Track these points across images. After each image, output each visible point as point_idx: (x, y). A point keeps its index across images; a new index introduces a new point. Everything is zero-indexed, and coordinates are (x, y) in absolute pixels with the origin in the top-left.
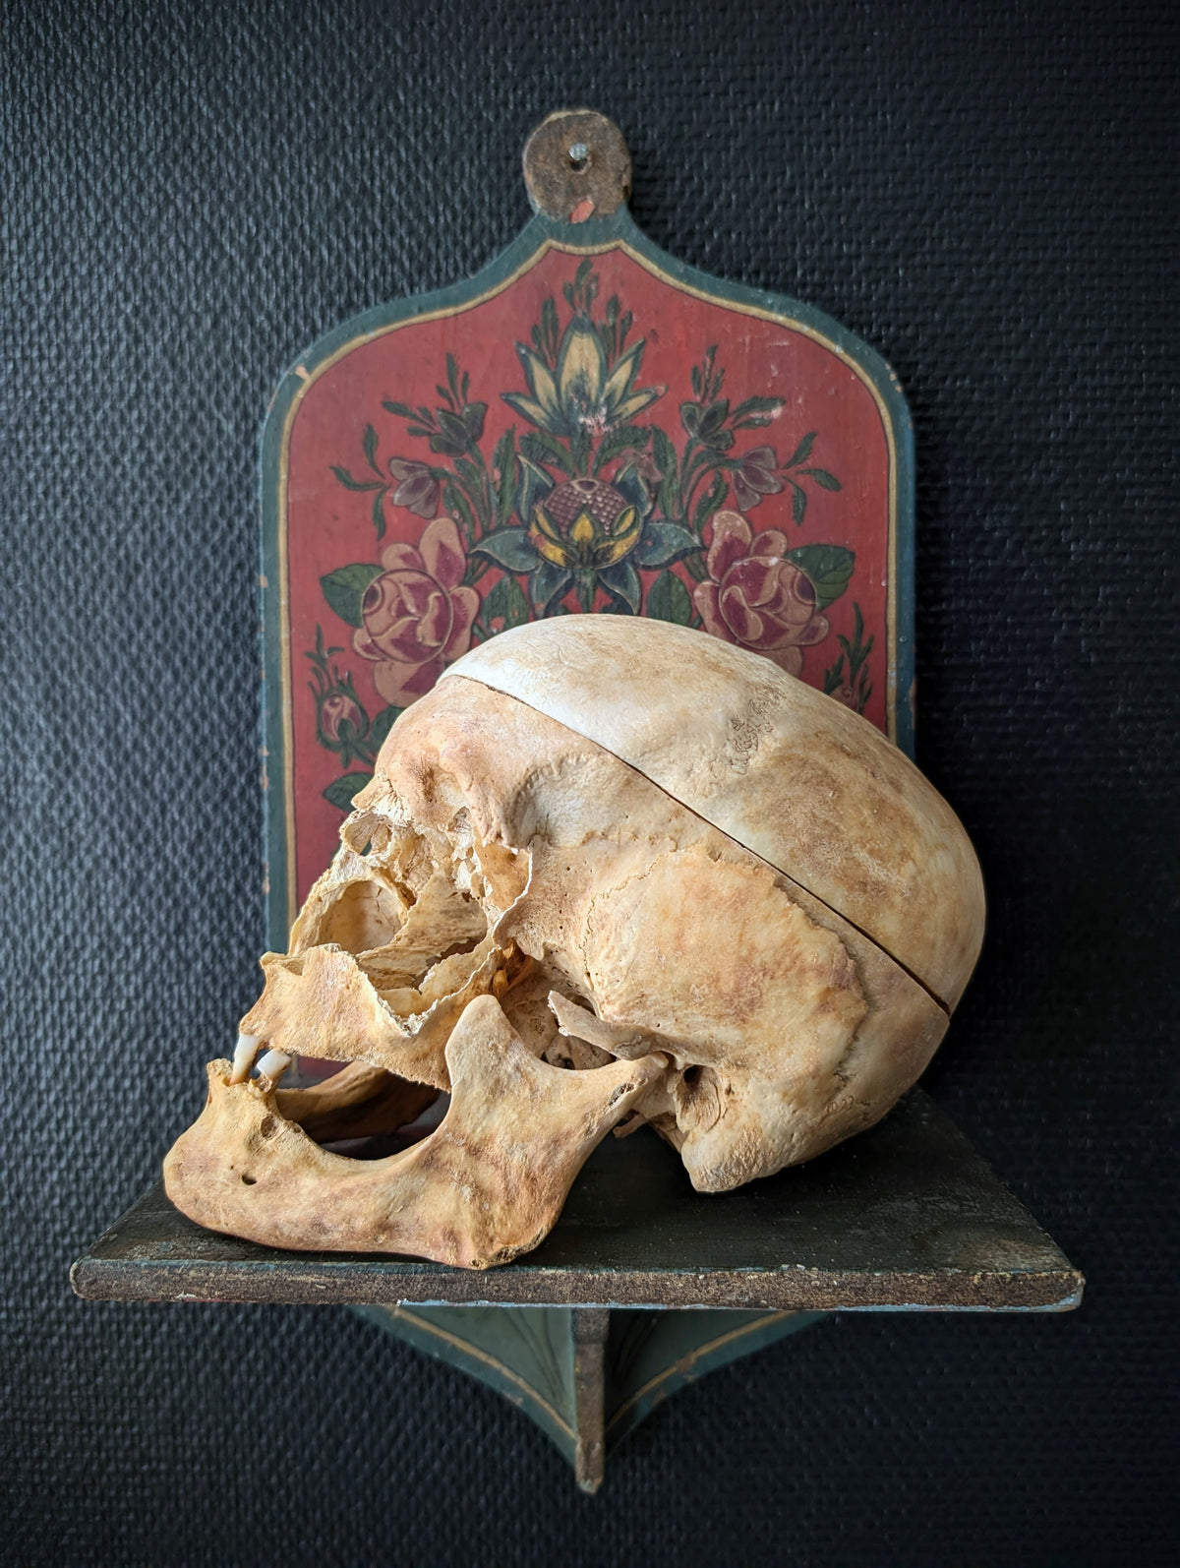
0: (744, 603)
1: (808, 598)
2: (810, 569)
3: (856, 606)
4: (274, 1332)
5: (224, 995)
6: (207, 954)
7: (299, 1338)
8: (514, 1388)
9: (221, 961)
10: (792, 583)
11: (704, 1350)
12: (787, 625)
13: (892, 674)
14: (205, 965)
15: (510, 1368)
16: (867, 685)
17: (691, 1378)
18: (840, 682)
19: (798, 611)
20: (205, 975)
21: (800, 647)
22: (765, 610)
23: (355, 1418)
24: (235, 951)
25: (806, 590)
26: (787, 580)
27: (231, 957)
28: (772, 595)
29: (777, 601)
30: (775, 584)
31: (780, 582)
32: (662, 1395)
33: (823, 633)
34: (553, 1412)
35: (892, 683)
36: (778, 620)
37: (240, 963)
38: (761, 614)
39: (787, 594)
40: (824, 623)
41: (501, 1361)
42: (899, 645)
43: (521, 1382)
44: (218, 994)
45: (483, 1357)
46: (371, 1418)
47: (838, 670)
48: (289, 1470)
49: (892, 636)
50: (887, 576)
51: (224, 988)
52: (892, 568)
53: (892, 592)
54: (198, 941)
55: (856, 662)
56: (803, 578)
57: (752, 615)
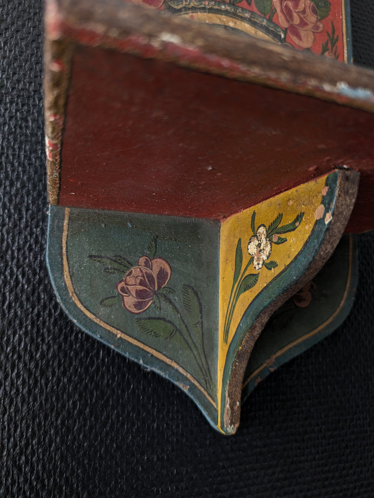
0: (292, 8)
1: (315, 15)
2: (315, 3)
3: (332, 23)
4: (31, 358)
5: (20, 148)
6: (12, 123)
7: (48, 361)
8: (185, 379)
9: (21, 127)
10: (309, 7)
11: (279, 354)
12: (308, 23)
13: (346, 51)
14: (10, 128)
15: (183, 368)
16: (337, 54)
17: (272, 370)
18: (327, 50)
19: (312, 18)
20: (10, 134)
21: (313, 32)
22: (300, 14)
23: (81, 412)
24: (30, 124)
25: (314, 11)
26: (308, 5)
27: (27, 127)
28: (302, 9)
29: (304, 12)
30: (303, 5)
31: (305, 5)
32: (259, 380)
33: (321, 29)
34: (206, 394)
35: (346, 55)
36: (305, 19)
37: (33, 129)
38: (299, 15)
39: (308, 11)
40: (321, 26)
41: (178, 364)
42: (347, 41)
43: (189, 376)
44: (16, 146)
45: (168, 361)
46: (91, 412)
47: (327, 44)
48: (33, 453)
49: (345, 37)
50: (342, 15)
51: (21, 143)
52: (344, 13)
53: (344, 21)
54: (7, 114)
55: (333, 45)
56: (313, 6)
57: (295, 15)
